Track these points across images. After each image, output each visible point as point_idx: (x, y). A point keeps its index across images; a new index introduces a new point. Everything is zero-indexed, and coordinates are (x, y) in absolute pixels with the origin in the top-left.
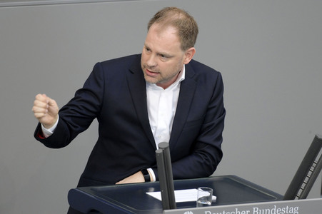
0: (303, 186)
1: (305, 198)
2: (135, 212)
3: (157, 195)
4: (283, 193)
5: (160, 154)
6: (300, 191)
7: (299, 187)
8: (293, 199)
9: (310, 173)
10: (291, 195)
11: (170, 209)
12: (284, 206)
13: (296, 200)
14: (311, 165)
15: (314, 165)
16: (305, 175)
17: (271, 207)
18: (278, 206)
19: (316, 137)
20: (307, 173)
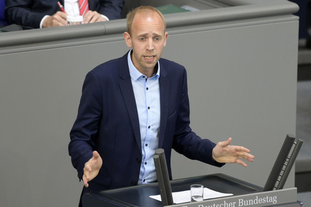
1: (282, 188)
4: (263, 185)
5: (157, 159)
6: (277, 183)
7: (276, 180)
8: (272, 190)
9: (284, 167)
10: (270, 186)
12: (265, 196)
13: (274, 191)
14: (285, 160)
15: (287, 160)
16: (281, 169)
17: (254, 198)
18: (260, 197)
19: (288, 137)
20: (282, 167)
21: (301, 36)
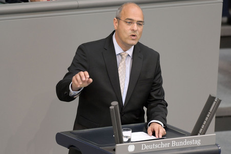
0: (203, 126)
1: (204, 134)
4: (190, 131)
5: (113, 109)
6: (201, 130)
7: (200, 128)
8: (197, 135)
9: (207, 118)
10: (195, 132)
12: (192, 139)
13: (199, 136)
14: (207, 113)
15: (209, 113)
16: (204, 120)
17: (183, 140)
18: (188, 140)
19: (210, 96)
20: (205, 118)
21: (224, 15)
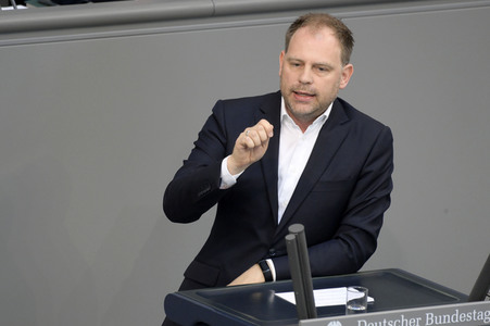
2: (258, 323)
3: (290, 297)
4: (468, 292)
5: (292, 241)
8: (482, 299)
11: (309, 318)
